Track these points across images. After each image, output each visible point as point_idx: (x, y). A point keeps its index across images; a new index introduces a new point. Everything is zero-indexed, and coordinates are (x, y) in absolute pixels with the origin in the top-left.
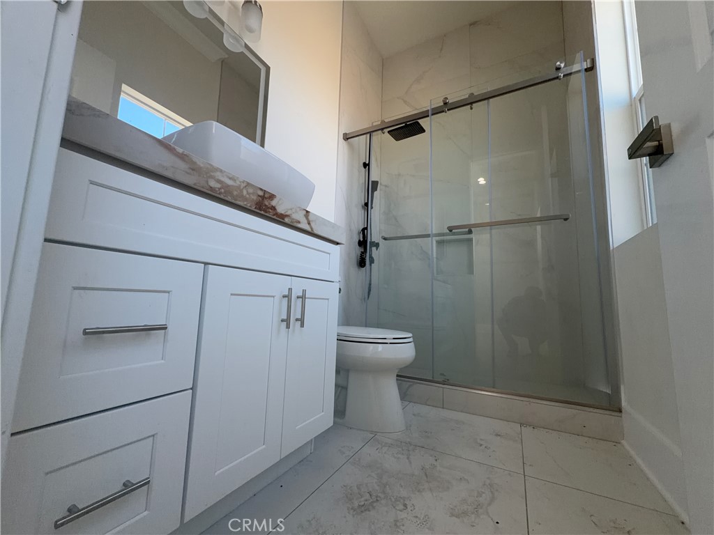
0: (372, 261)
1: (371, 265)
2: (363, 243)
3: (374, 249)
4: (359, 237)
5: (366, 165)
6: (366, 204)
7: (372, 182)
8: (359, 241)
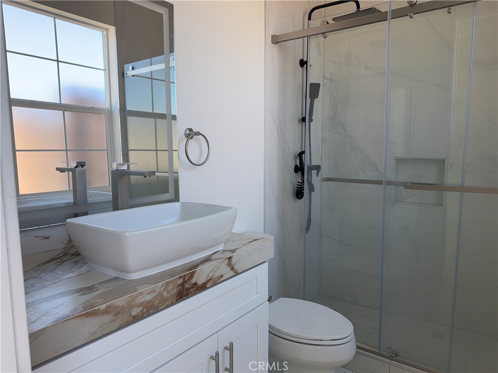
0: (312, 189)
1: (310, 194)
2: (299, 169)
3: (314, 172)
4: (296, 161)
5: (303, 63)
6: (304, 119)
7: (311, 84)
8: (296, 166)
